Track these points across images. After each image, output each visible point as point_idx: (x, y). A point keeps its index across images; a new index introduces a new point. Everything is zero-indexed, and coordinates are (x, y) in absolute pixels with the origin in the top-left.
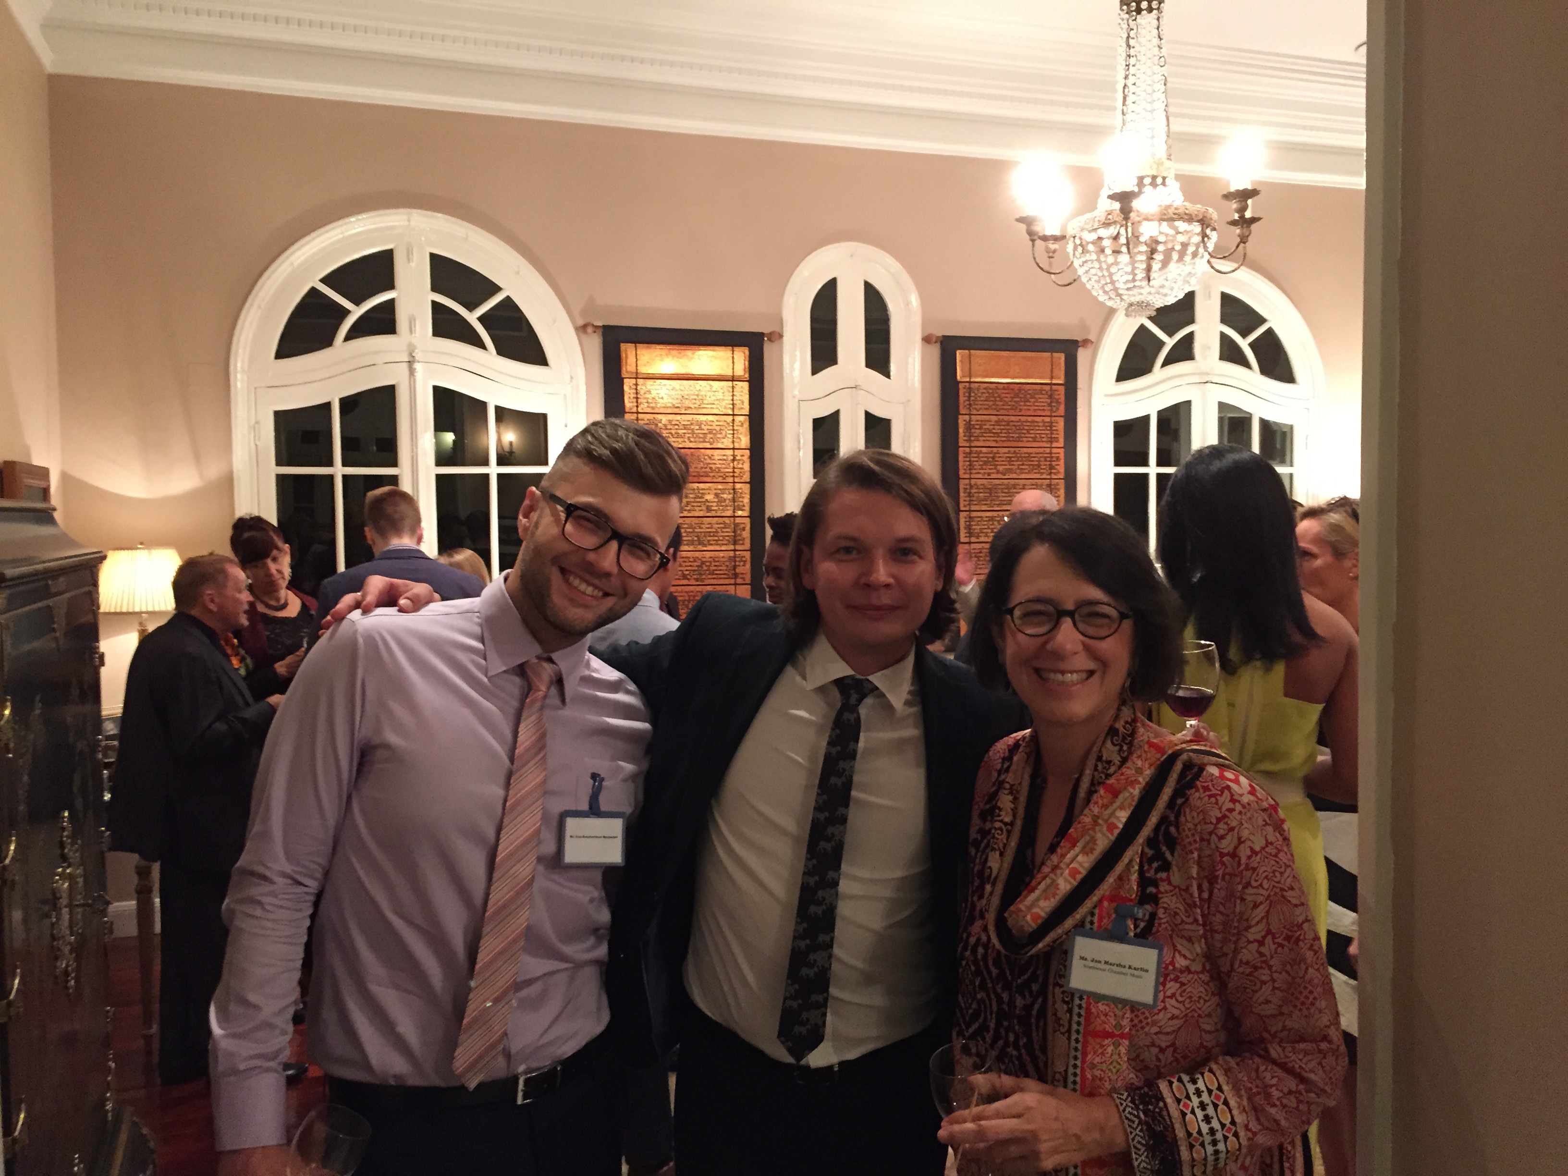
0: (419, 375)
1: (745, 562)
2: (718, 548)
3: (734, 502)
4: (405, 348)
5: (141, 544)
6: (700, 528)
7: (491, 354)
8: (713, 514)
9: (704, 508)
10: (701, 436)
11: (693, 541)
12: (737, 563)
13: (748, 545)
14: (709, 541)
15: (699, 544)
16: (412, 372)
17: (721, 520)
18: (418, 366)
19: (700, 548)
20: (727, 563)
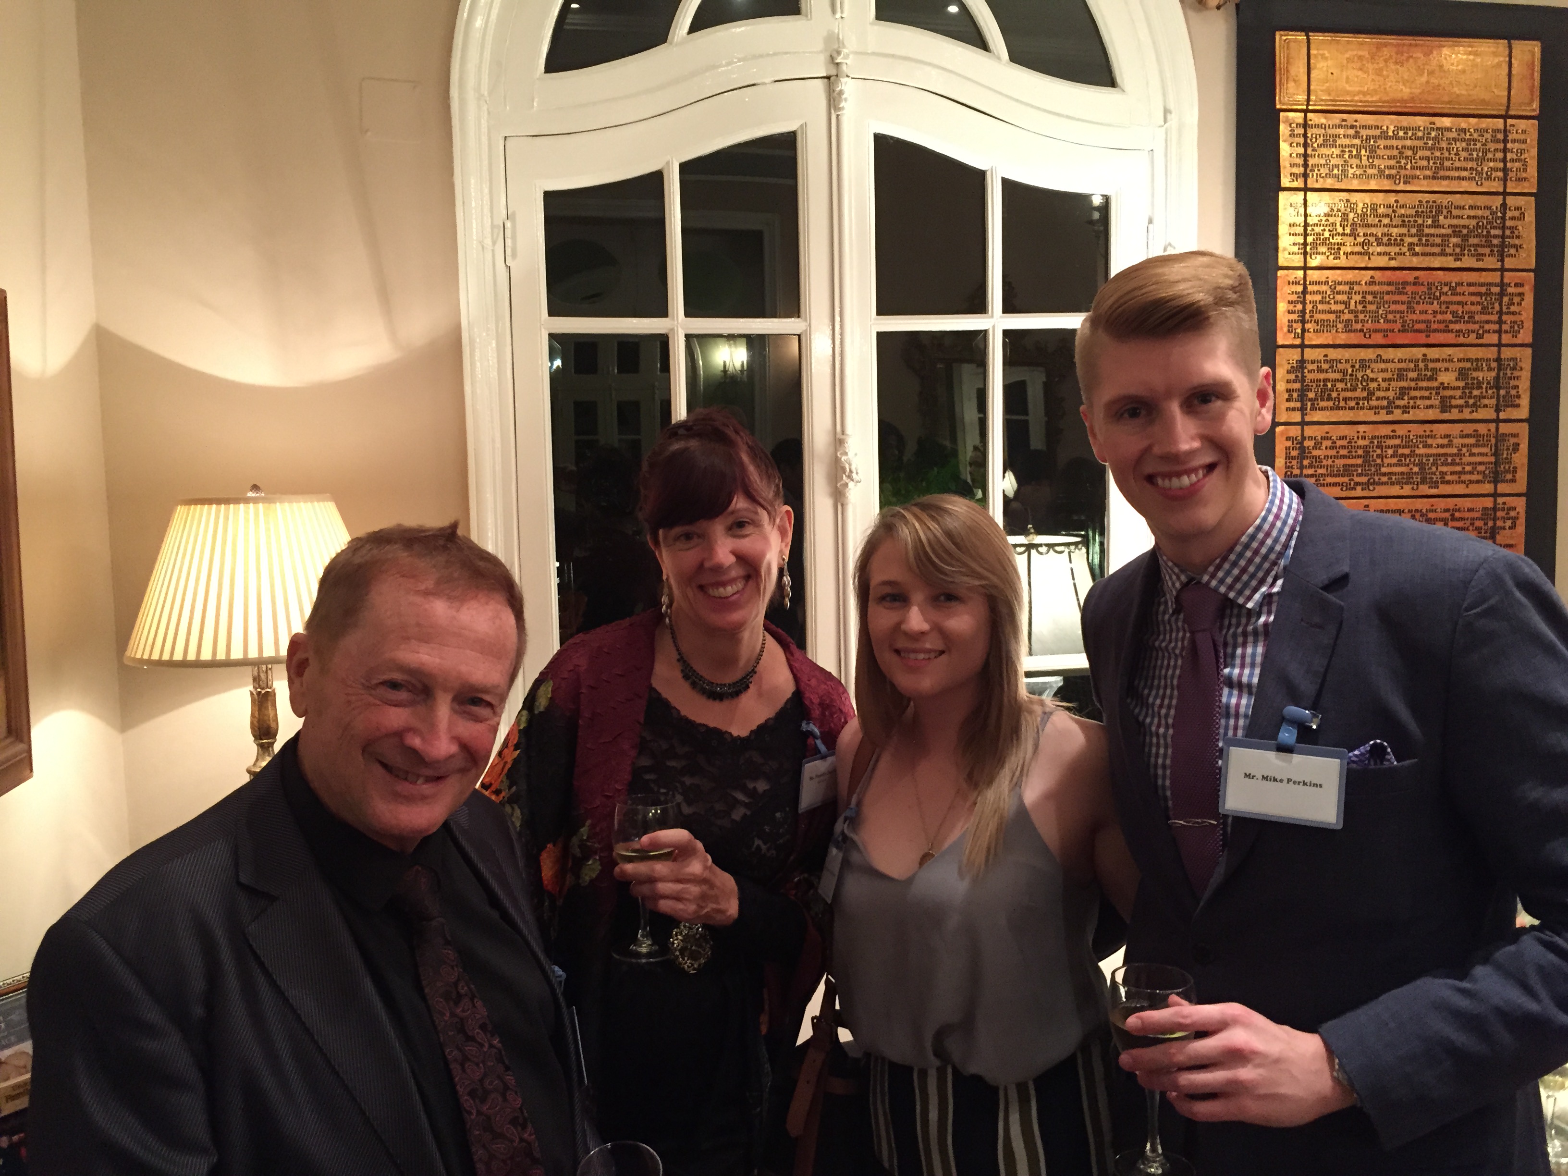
0: (849, 109)
1: (1514, 520)
2: (1460, 489)
3: (1498, 388)
4: (820, 45)
5: (255, 488)
6: (1427, 446)
7: (999, 58)
8: (1454, 414)
9: (1436, 402)
10: (1438, 240)
11: (1410, 474)
12: (1499, 523)
13: (1521, 485)
14: (1443, 474)
15: (1423, 481)
16: (833, 100)
17: (1469, 428)
18: (847, 86)
19: (1425, 489)
20: (1479, 523)
